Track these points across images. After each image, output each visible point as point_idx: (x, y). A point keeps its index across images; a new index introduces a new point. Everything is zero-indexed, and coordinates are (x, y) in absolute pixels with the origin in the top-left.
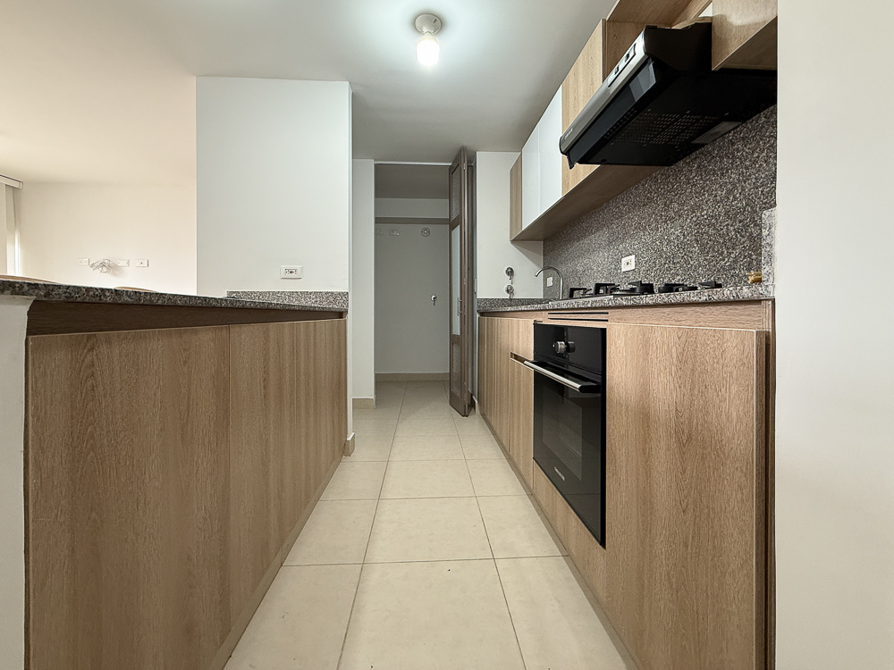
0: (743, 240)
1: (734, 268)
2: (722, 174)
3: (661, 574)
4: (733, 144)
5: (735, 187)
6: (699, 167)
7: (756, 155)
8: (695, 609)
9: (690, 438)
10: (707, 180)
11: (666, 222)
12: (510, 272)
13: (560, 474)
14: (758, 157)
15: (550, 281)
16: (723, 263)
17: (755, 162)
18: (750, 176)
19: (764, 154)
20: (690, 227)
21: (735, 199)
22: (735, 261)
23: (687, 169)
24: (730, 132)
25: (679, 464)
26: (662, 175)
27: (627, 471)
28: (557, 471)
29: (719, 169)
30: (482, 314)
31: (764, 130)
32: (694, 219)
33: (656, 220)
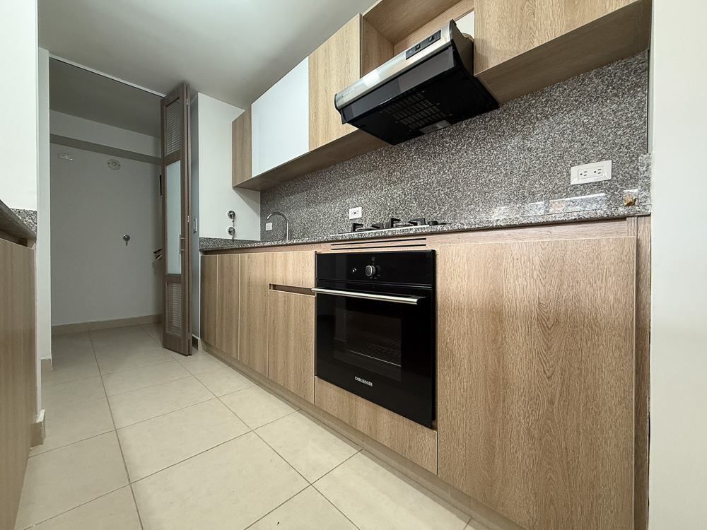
0: (450, 200)
1: (444, 218)
2: (435, 156)
3: (518, 432)
4: (443, 138)
5: (444, 166)
6: (417, 149)
7: (459, 147)
8: (563, 446)
9: (557, 322)
10: (423, 159)
11: (389, 184)
12: (232, 215)
13: (364, 382)
14: (461, 149)
15: (269, 226)
16: (435, 214)
17: (459, 151)
18: (455, 159)
19: (465, 148)
20: (410, 189)
21: (444, 173)
22: (445, 214)
23: (408, 150)
24: (441, 129)
25: (542, 343)
26: (386, 151)
27: (470, 361)
28: (359, 380)
29: (432, 153)
30: (205, 252)
31: (464, 132)
32: (414, 184)
33: (381, 183)
